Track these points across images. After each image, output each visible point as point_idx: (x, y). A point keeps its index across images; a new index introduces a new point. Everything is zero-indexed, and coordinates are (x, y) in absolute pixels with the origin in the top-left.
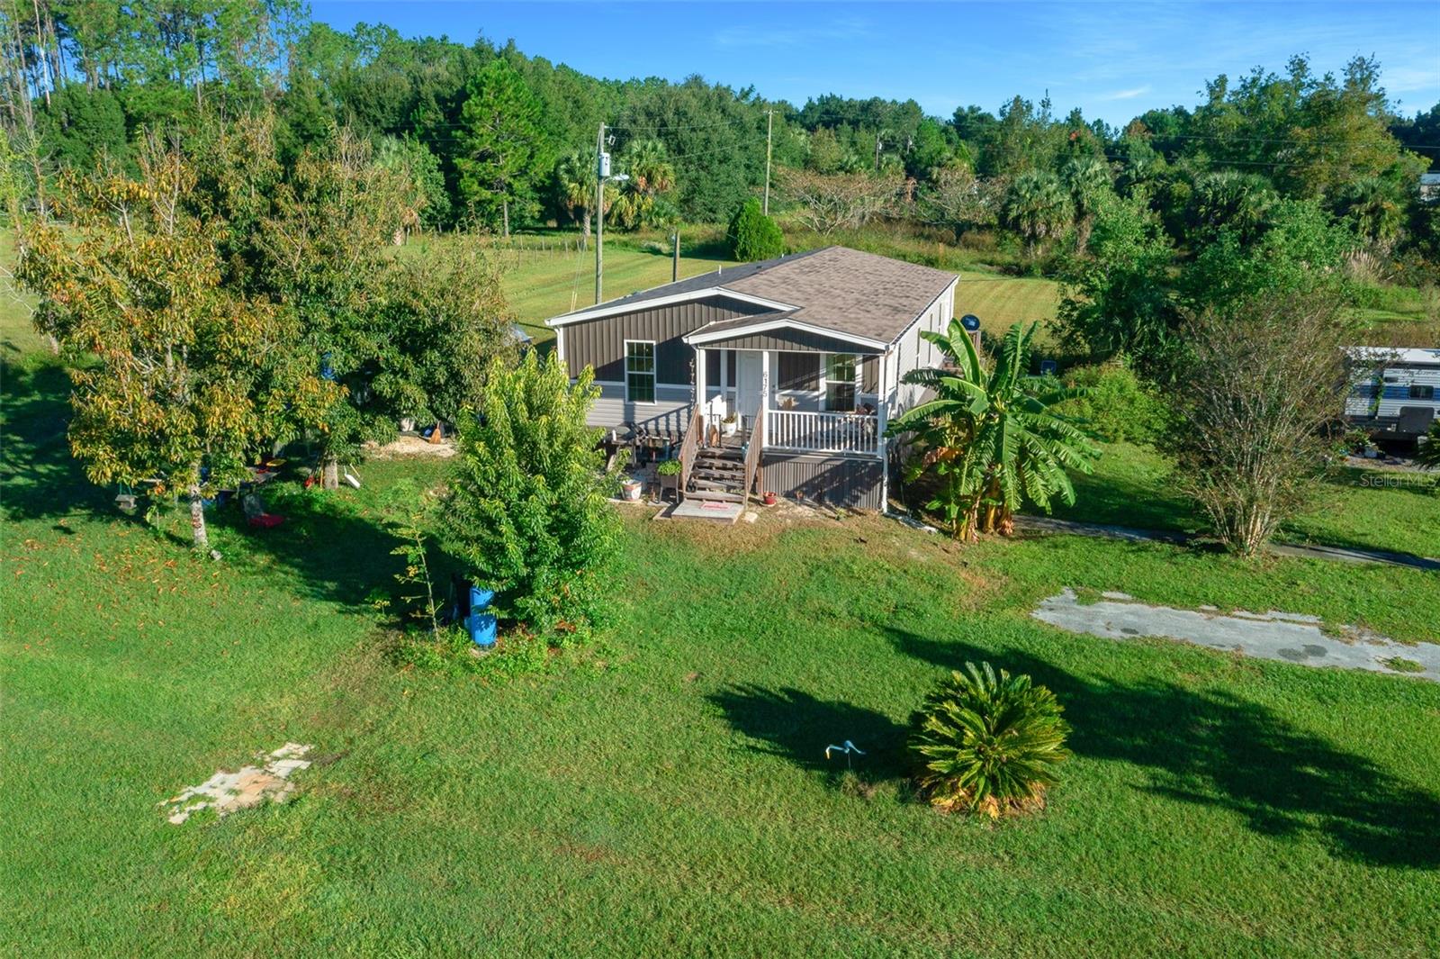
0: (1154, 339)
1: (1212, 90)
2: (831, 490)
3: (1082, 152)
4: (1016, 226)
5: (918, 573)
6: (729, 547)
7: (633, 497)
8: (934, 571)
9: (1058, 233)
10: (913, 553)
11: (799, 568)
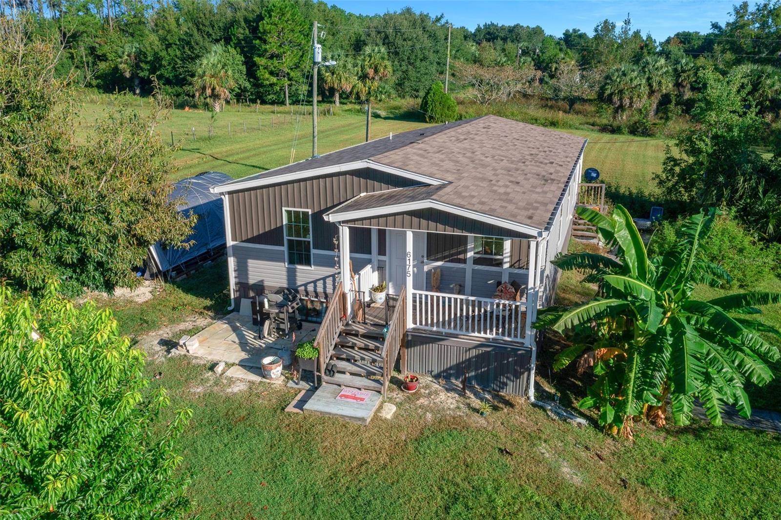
0: (754, 194)
1: (737, 12)
4: (609, 100)
5: (573, 508)
6: (358, 457)
7: (273, 376)
8: (592, 503)
9: (638, 105)
10: (565, 470)
11: (433, 497)
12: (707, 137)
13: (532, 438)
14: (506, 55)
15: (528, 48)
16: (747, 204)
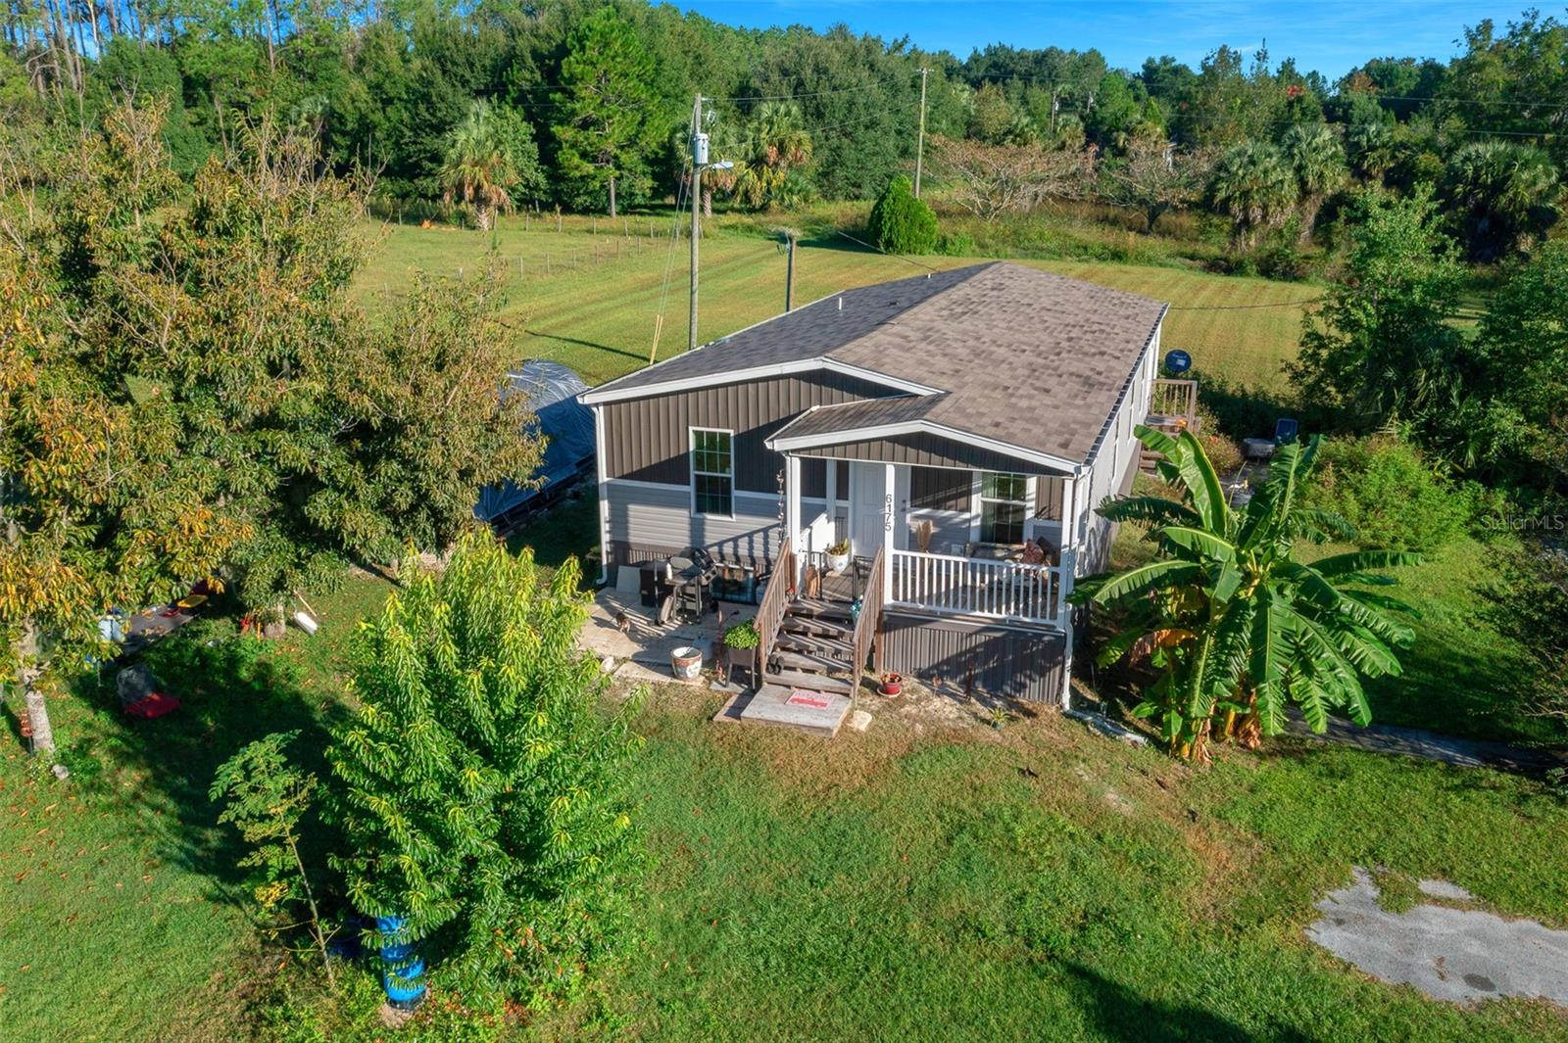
1: (1472, 39)
2: (985, 673)
3: (1304, 114)
4: (1224, 209)
5: (1120, 840)
6: (824, 779)
7: (689, 675)
8: (1145, 835)
9: (1278, 219)
10: (1111, 796)
11: (930, 827)
12: (1371, 301)
13: (1066, 758)
14: (1029, 113)
15: (1071, 95)
16: (1433, 415)
